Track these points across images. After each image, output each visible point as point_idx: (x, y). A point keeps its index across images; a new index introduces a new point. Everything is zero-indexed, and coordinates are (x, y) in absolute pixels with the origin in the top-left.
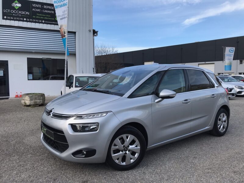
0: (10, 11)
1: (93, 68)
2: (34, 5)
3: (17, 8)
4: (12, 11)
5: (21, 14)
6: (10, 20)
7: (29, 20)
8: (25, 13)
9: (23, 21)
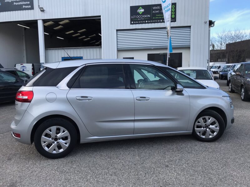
0: (136, 17)
1: (208, 60)
2: (154, 8)
3: (141, 13)
4: (138, 17)
5: (144, 18)
6: (136, 24)
7: (149, 22)
8: (147, 16)
9: (145, 23)
